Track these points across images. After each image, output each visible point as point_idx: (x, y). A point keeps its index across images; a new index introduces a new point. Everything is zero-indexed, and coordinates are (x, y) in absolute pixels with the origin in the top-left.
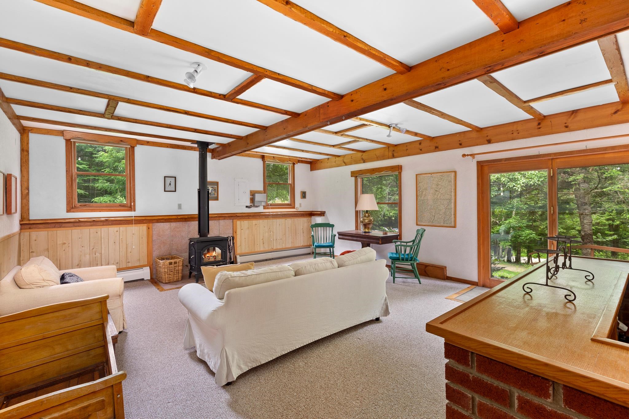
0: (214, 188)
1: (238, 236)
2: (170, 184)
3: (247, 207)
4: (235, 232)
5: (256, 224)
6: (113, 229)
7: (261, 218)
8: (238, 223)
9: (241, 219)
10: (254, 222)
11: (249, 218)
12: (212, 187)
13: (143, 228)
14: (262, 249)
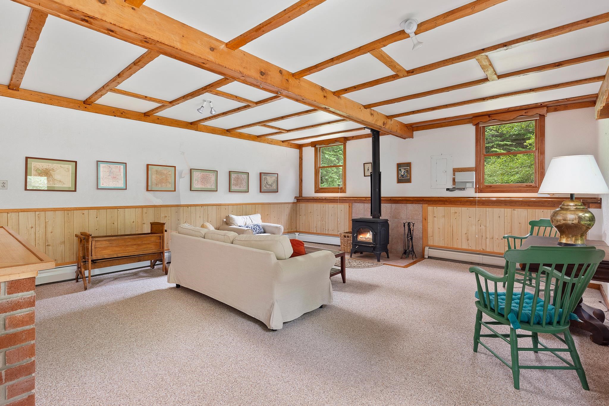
0: (407, 170)
1: (429, 224)
2: (368, 170)
3: (448, 189)
4: (425, 219)
5: (456, 213)
6: (331, 205)
7: (463, 205)
8: (431, 209)
9: (433, 204)
10: (453, 209)
11: (444, 204)
12: (404, 169)
13: (347, 205)
14: (465, 246)
